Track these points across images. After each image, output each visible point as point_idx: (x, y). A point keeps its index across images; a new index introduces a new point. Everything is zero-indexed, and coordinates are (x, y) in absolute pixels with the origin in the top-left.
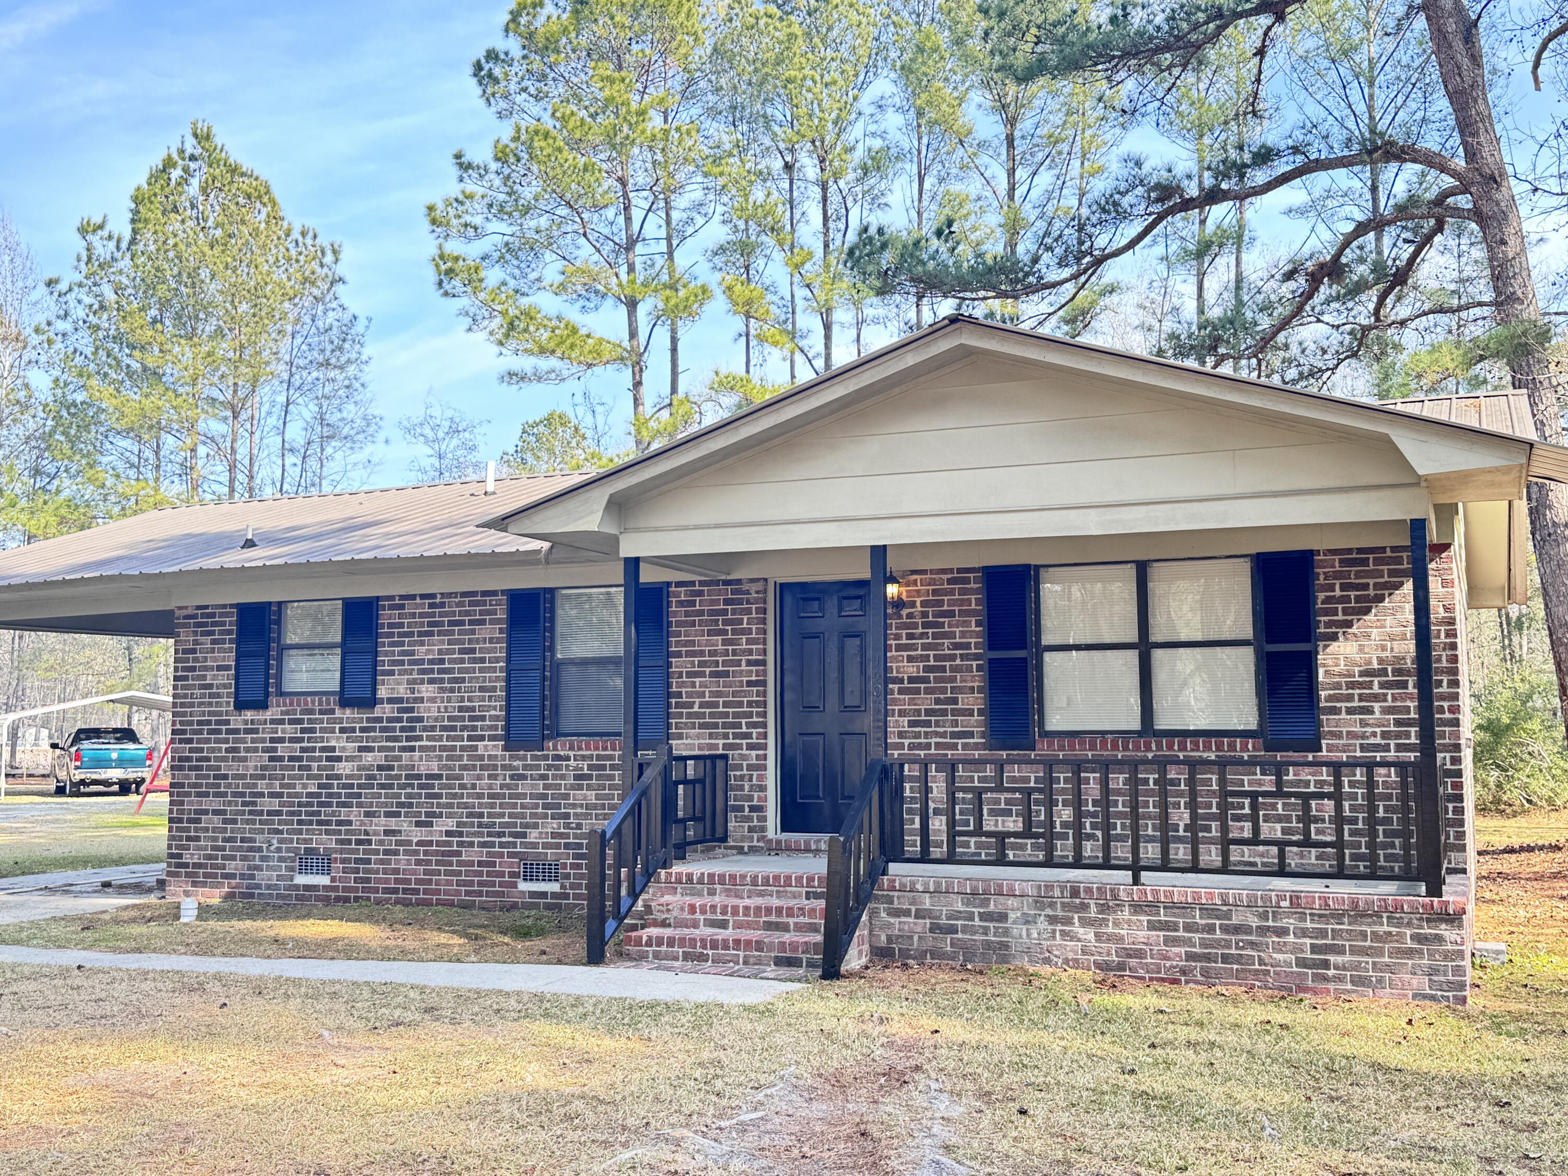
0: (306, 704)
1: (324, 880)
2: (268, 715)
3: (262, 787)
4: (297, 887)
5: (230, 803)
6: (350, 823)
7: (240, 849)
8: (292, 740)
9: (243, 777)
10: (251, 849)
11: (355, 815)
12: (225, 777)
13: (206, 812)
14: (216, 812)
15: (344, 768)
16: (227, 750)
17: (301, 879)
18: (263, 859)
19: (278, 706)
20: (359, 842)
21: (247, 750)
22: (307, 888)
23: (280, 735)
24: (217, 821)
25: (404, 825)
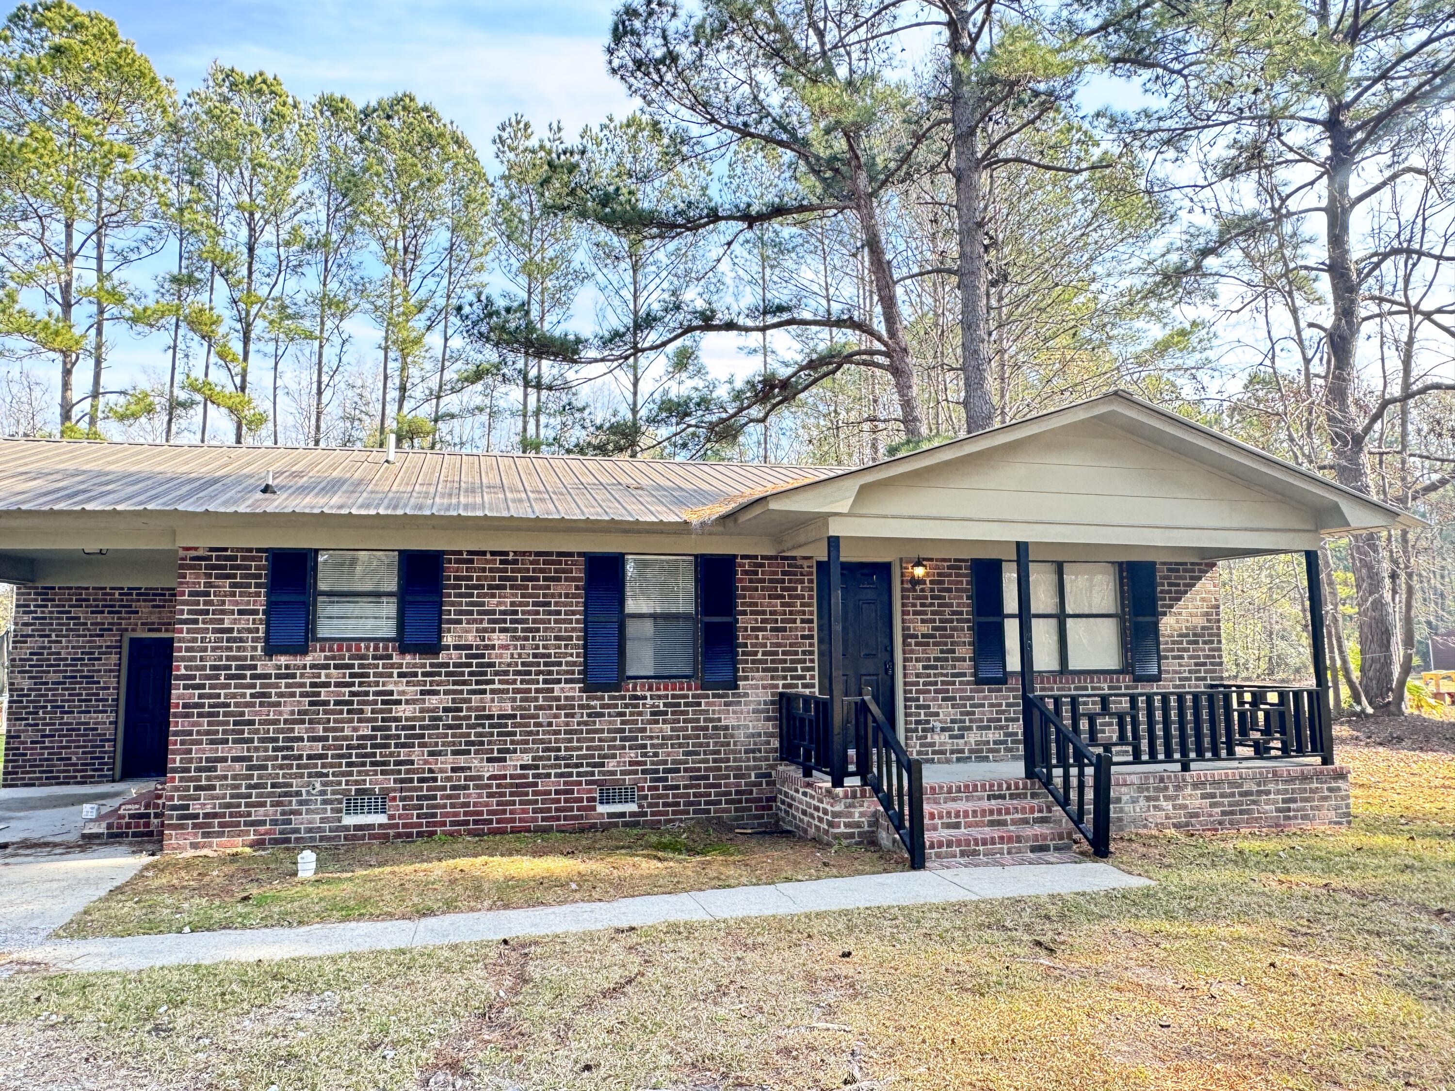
0: (358, 648)
1: (382, 819)
2: (308, 660)
3: (299, 730)
4: (347, 828)
5: (257, 749)
6: (412, 762)
7: (269, 795)
8: (337, 685)
9: (276, 722)
10: (286, 794)
11: (418, 755)
12: (251, 723)
13: (224, 760)
14: (235, 759)
15: (403, 711)
16: (252, 696)
17: (349, 820)
18: (300, 803)
19: (322, 650)
20: (421, 780)
21: (281, 695)
22: (358, 828)
23: (323, 679)
24: (240, 768)
25: (476, 763)
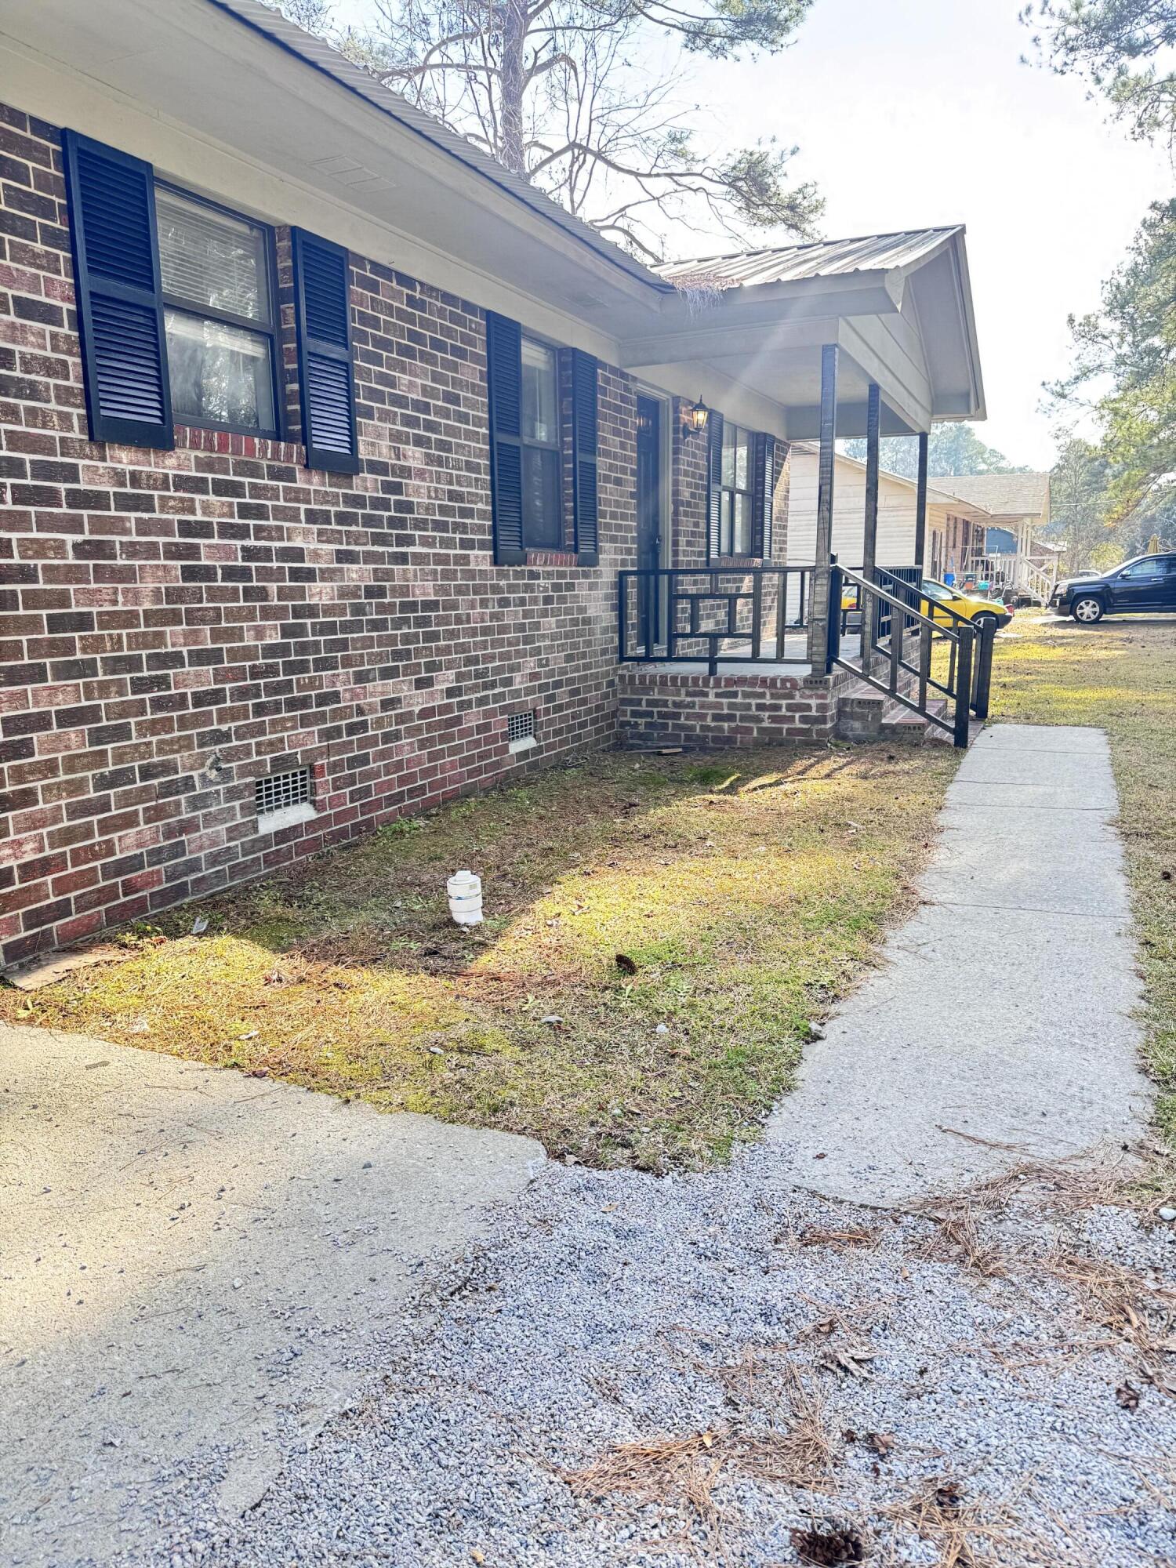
1: (303, 813)
2: (170, 464)
3: (174, 638)
4: (265, 840)
5: (104, 688)
6: (335, 697)
7: (144, 794)
9: (129, 619)
10: (169, 789)
11: (340, 680)
12: (83, 622)
13: (41, 722)
14: (68, 718)
15: (320, 593)
16: (80, 549)
17: (270, 823)
18: (196, 803)
19: (195, 446)
20: (352, 729)
21: (131, 550)
22: (282, 835)
23: (199, 517)
24: (76, 738)
25: (402, 688)
